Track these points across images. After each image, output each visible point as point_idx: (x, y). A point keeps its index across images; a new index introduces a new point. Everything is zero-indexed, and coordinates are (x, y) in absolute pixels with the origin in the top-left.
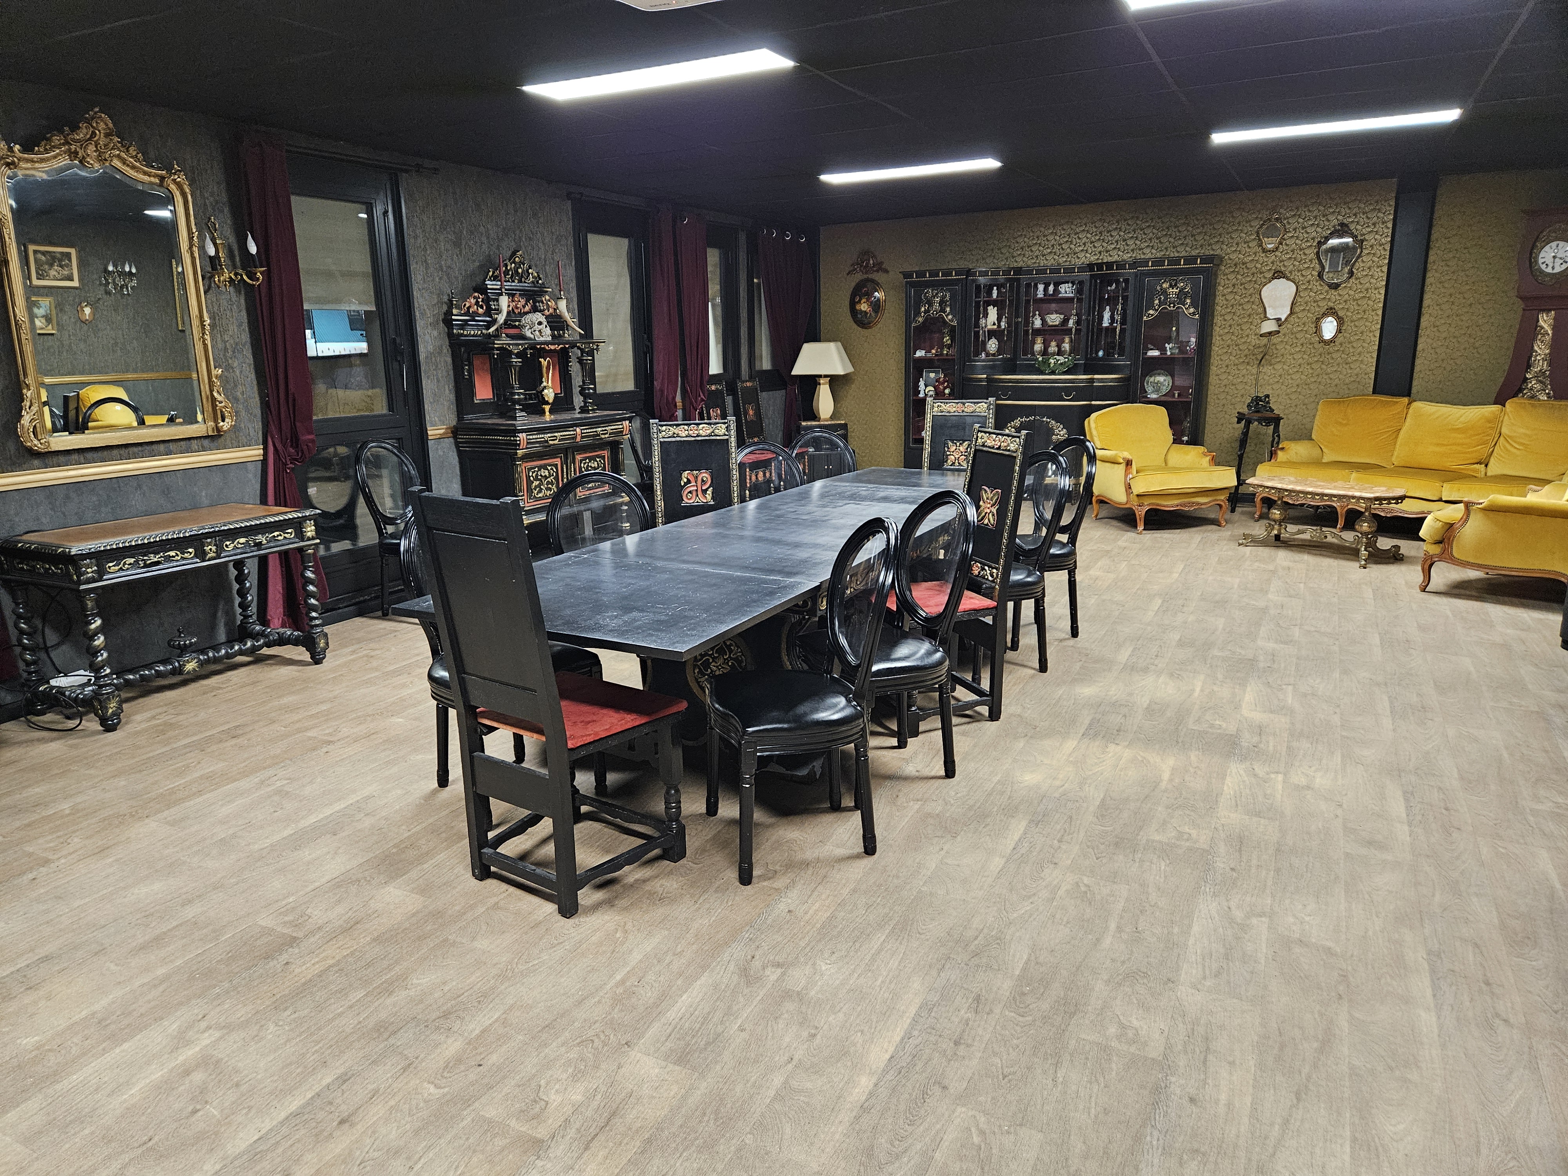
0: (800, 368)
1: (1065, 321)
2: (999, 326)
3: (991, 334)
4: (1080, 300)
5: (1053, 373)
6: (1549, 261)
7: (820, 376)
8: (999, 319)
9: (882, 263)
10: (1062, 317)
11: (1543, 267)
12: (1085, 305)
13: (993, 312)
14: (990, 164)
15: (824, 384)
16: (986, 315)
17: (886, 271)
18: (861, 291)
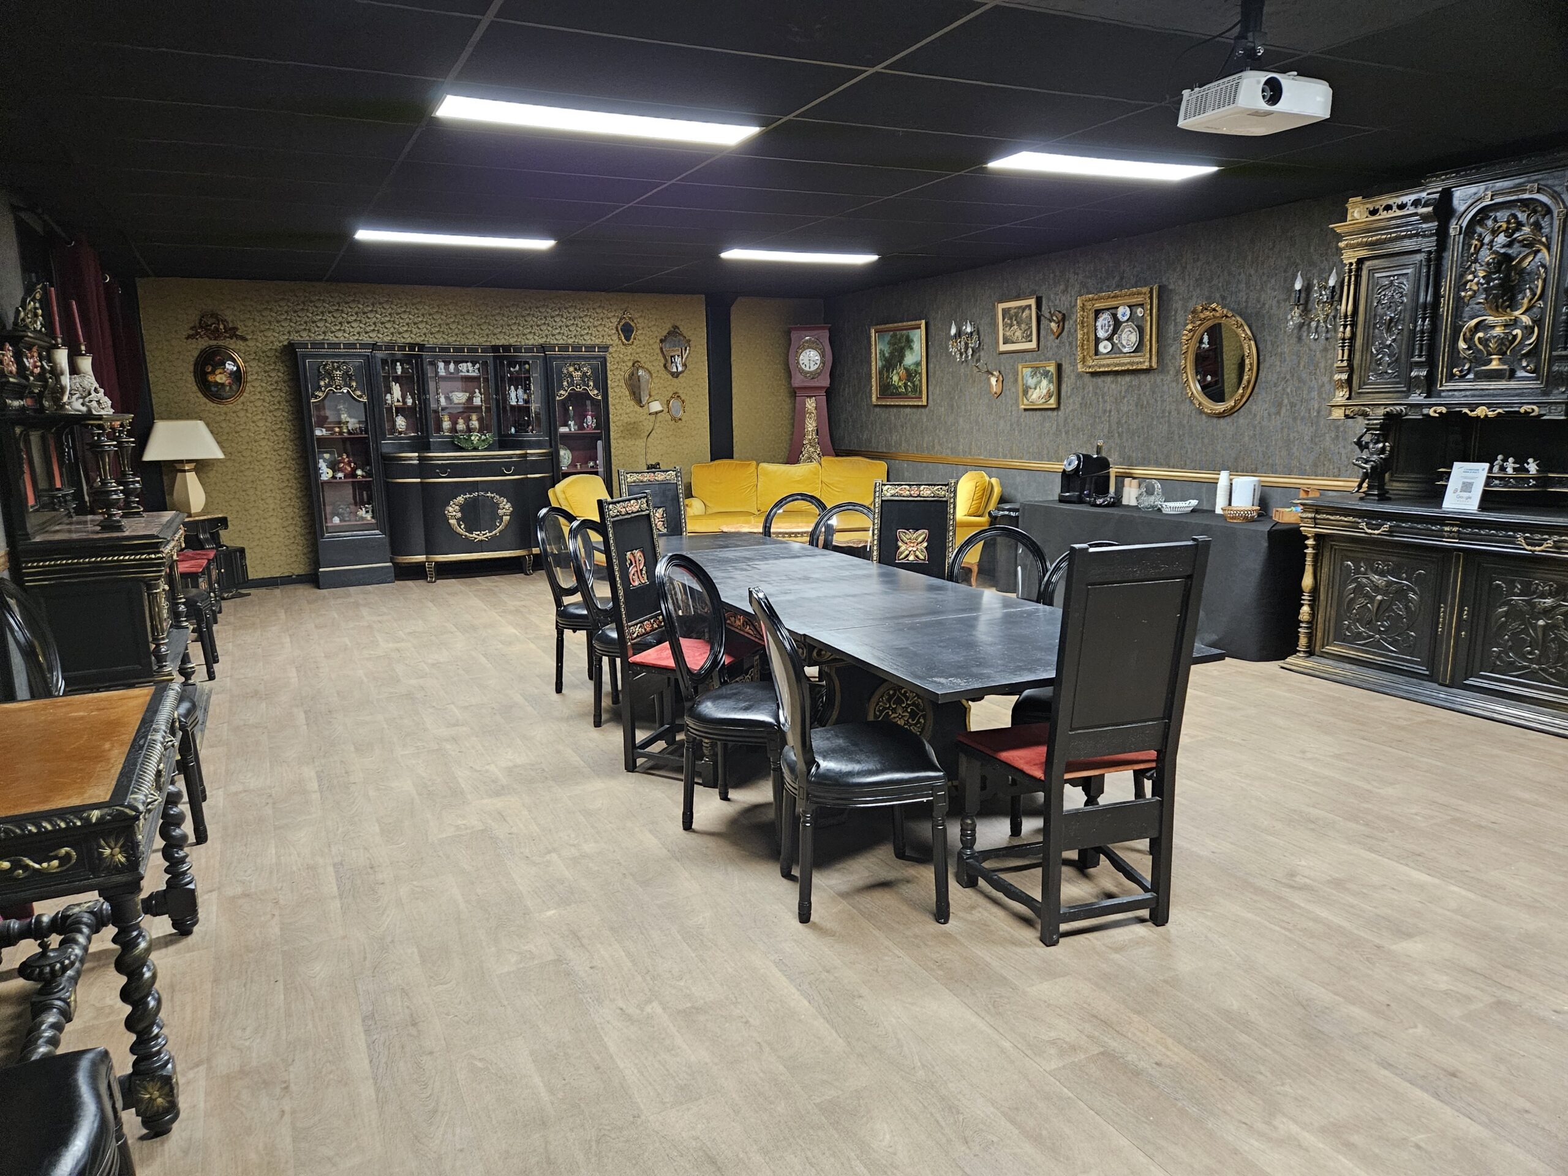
0: (153, 453)
1: (470, 399)
2: (404, 402)
3: (399, 410)
4: (486, 380)
5: (475, 449)
6: (807, 362)
7: (181, 462)
8: (404, 397)
9: (236, 329)
10: (468, 394)
11: (803, 366)
12: (492, 383)
13: (396, 389)
14: (544, 244)
15: (189, 471)
16: (389, 391)
17: (244, 339)
18: (209, 361)
